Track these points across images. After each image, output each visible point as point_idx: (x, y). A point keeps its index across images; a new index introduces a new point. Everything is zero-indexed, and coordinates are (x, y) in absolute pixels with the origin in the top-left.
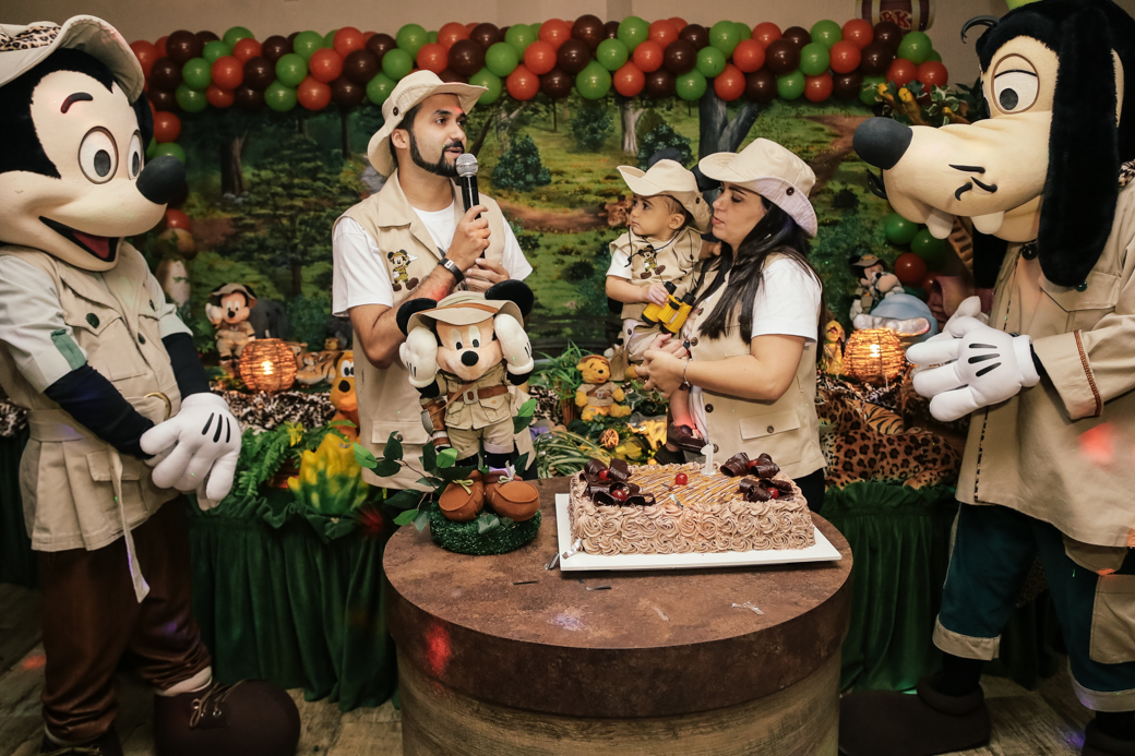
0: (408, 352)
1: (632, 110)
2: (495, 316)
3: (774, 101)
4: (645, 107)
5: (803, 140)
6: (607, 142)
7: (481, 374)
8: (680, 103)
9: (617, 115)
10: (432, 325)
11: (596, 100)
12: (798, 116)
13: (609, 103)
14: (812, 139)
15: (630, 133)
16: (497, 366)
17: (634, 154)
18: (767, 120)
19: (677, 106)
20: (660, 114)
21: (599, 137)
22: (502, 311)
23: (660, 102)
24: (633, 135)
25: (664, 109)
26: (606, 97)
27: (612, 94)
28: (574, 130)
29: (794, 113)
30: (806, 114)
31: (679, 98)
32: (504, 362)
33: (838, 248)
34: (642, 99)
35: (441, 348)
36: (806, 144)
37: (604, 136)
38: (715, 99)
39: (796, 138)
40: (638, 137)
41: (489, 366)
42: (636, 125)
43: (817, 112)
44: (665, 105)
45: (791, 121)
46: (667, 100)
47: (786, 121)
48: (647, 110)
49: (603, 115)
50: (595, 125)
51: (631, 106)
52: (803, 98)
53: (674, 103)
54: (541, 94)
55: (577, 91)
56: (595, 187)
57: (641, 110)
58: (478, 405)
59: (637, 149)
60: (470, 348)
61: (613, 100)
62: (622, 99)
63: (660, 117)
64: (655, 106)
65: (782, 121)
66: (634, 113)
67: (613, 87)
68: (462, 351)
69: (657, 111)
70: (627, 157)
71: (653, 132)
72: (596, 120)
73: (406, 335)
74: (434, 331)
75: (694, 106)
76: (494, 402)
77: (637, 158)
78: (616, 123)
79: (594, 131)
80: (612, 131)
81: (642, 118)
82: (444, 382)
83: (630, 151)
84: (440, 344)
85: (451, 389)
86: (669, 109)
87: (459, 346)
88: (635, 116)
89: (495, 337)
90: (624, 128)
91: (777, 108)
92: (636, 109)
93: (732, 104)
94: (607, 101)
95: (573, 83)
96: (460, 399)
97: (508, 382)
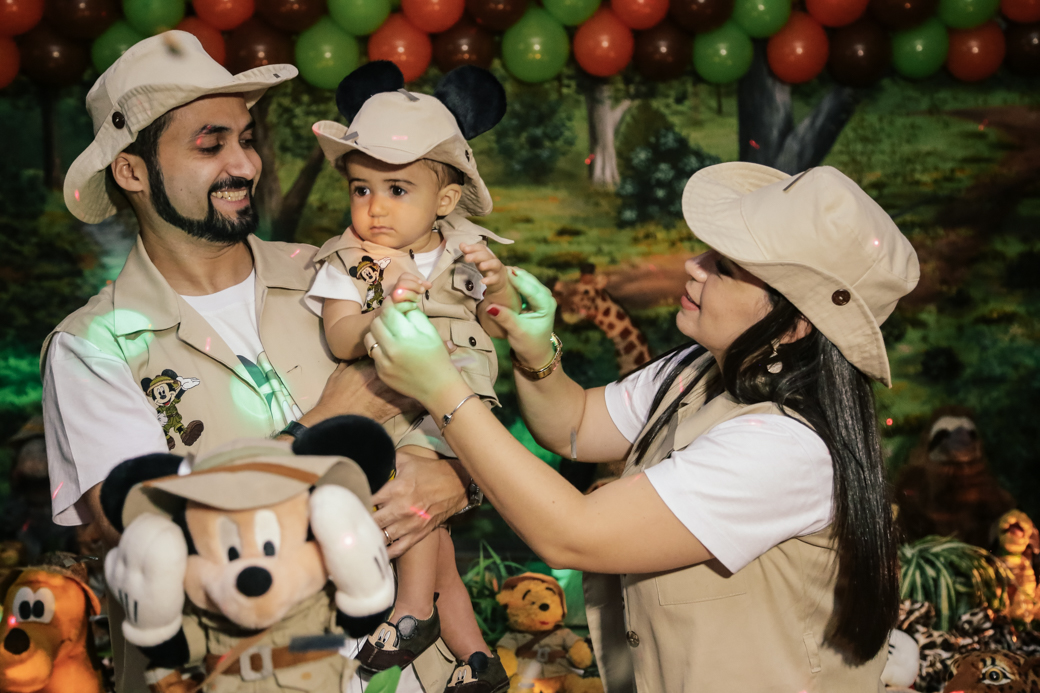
0: (120, 568)
1: (608, 103)
2: (312, 489)
3: (886, 82)
4: (632, 98)
5: (942, 157)
6: (562, 163)
7: (280, 614)
8: (703, 89)
9: (580, 113)
10: (176, 508)
11: (541, 83)
12: (934, 111)
13: (565, 91)
14: (960, 153)
15: (604, 148)
16: (315, 598)
17: (611, 188)
18: (872, 118)
19: (696, 95)
20: (663, 110)
21: (545, 154)
22: (329, 478)
23: (661, 87)
24: (611, 151)
25: (671, 101)
26: (558, 78)
27: (567, 71)
28: (498, 141)
29: (925, 104)
30: (951, 106)
31: (698, 79)
32: (330, 589)
33: (1016, 366)
34: (628, 81)
35: (194, 558)
36: (949, 165)
37: (555, 152)
38: (769, 82)
39: (929, 154)
40: (620, 154)
41: (297, 597)
42: (617, 132)
43: (971, 101)
44: (673, 93)
45: (919, 120)
46: (675, 84)
47: (908, 121)
48: (637, 102)
49: (553, 111)
50: (538, 132)
51: (607, 92)
52: (945, 75)
53: (690, 88)
54: (434, 72)
55: (504, 66)
56: (539, 250)
57: (626, 104)
58: (271, 684)
59: (618, 178)
60: (254, 558)
61: (573, 84)
62: (590, 82)
63: (662, 117)
64: (652, 94)
65: (900, 121)
66: (613, 108)
67: (572, 59)
68: (239, 566)
69: (657, 104)
70: (598, 193)
71: (648, 145)
72: (541, 120)
73: (120, 529)
74: (180, 521)
75: (728, 95)
76: (306, 676)
77: (618, 195)
78: (579, 128)
79: (535, 143)
80: (570, 143)
81: (628, 119)
82: (200, 633)
83: (604, 183)
84: (192, 550)
85: (215, 649)
86: (680, 100)
87: (233, 554)
88: (613, 115)
89: (311, 536)
90: (594, 138)
91: (892, 93)
92: (617, 100)
93: (801, 90)
94: (561, 85)
95: (497, 51)
96: (234, 670)
97: (338, 631)
